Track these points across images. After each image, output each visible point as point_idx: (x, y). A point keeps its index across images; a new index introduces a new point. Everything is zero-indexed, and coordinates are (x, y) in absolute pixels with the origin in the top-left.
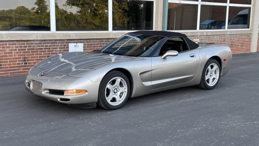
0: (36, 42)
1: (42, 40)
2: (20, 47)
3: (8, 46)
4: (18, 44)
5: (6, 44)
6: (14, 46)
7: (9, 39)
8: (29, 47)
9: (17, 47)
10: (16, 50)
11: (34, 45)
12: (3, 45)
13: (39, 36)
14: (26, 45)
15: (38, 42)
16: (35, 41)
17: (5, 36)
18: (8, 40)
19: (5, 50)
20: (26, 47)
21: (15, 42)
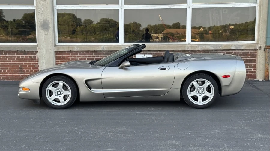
0: (104, 53)
1: (109, 51)
2: (89, 56)
3: (78, 55)
4: (87, 54)
5: (77, 54)
6: (84, 55)
7: (79, 49)
8: (96, 56)
9: (86, 56)
10: (85, 59)
11: (101, 55)
12: (75, 54)
13: (106, 47)
14: (94, 55)
15: (105, 53)
16: (102, 52)
17: (75, 48)
18: (77, 50)
19: (76, 59)
20: (94, 56)
21: (85, 52)
